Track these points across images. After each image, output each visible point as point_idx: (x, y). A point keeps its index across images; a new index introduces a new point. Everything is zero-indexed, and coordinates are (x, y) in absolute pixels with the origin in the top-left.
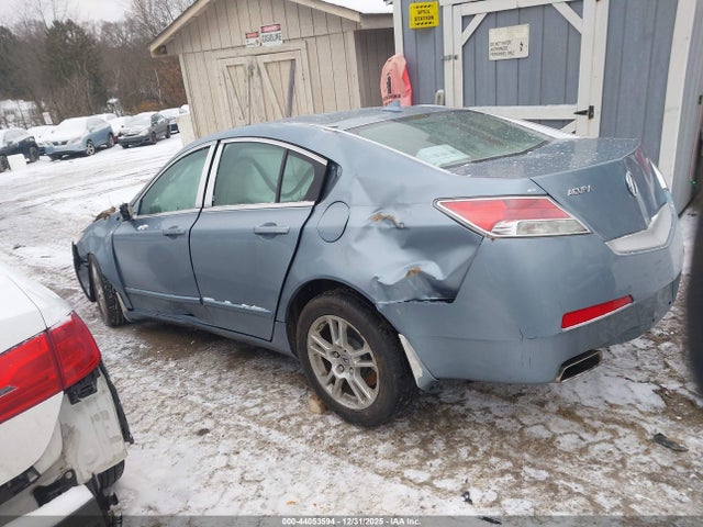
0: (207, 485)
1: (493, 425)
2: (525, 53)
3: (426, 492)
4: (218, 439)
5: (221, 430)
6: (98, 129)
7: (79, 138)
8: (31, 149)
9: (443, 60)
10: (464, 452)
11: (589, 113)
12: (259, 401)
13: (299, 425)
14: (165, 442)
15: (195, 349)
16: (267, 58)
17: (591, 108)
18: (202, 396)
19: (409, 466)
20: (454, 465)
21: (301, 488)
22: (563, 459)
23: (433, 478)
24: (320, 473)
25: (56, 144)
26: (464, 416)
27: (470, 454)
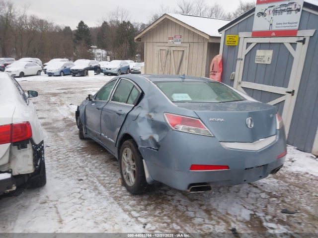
0: (69, 196)
1: (176, 206)
2: (269, 62)
3: (133, 220)
4: (83, 183)
5: (87, 181)
6: (124, 66)
7: (116, 68)
8: (98, 69)
9: (237, 60)
10: (157, 212)
11: (292, 93)
12: (106, 175)
13: (112, 187)
14: (67, 179)
15: (101, 153)
16: (174, 49)
17: (294, 91)
18: (90, 169)
19: (135, 210)
20: (150, 215)
21: (95, 206)
22: (190, 225)
23: (139, 217)
24: (105, 204)
25: (107, 69)
26: (169, 201)
27: (159, 213)
